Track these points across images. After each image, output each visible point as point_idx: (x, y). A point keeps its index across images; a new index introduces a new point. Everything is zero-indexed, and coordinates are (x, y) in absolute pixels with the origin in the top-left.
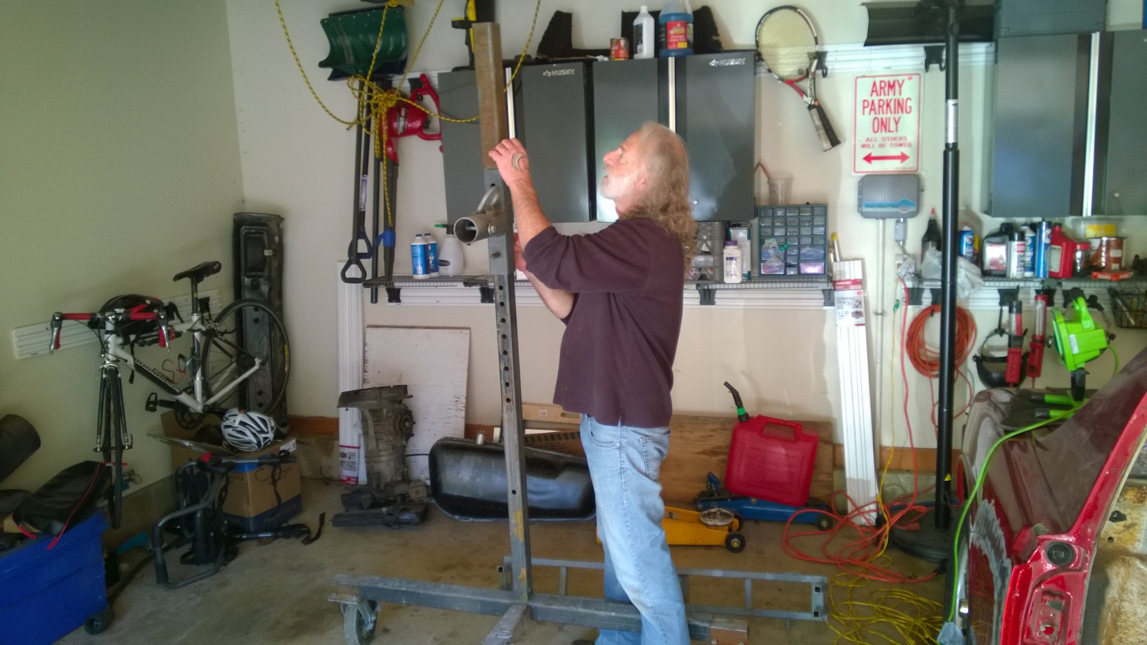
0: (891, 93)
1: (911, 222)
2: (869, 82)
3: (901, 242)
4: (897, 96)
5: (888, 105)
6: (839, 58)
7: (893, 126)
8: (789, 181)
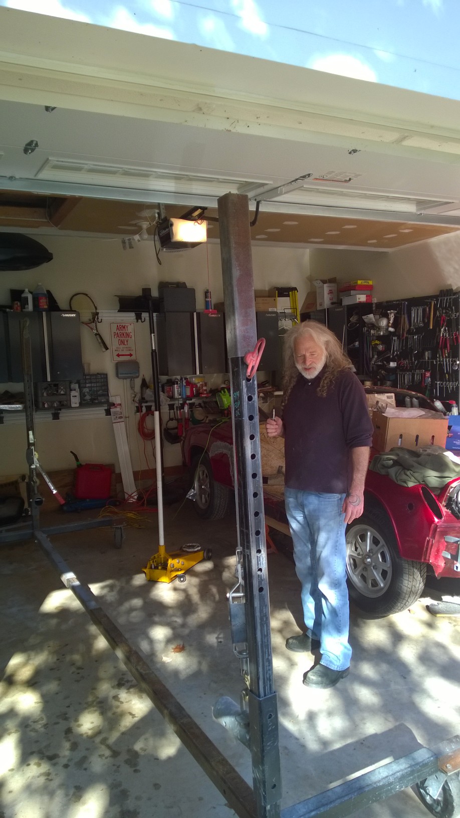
0: (124, 330)
1: (136, 380)
2: (116, 325)
3: (132, 388)
4: (126, 331)
5: (123, 335)
6: (104, 315)
7: (126, 343)
8: (89, 365)
